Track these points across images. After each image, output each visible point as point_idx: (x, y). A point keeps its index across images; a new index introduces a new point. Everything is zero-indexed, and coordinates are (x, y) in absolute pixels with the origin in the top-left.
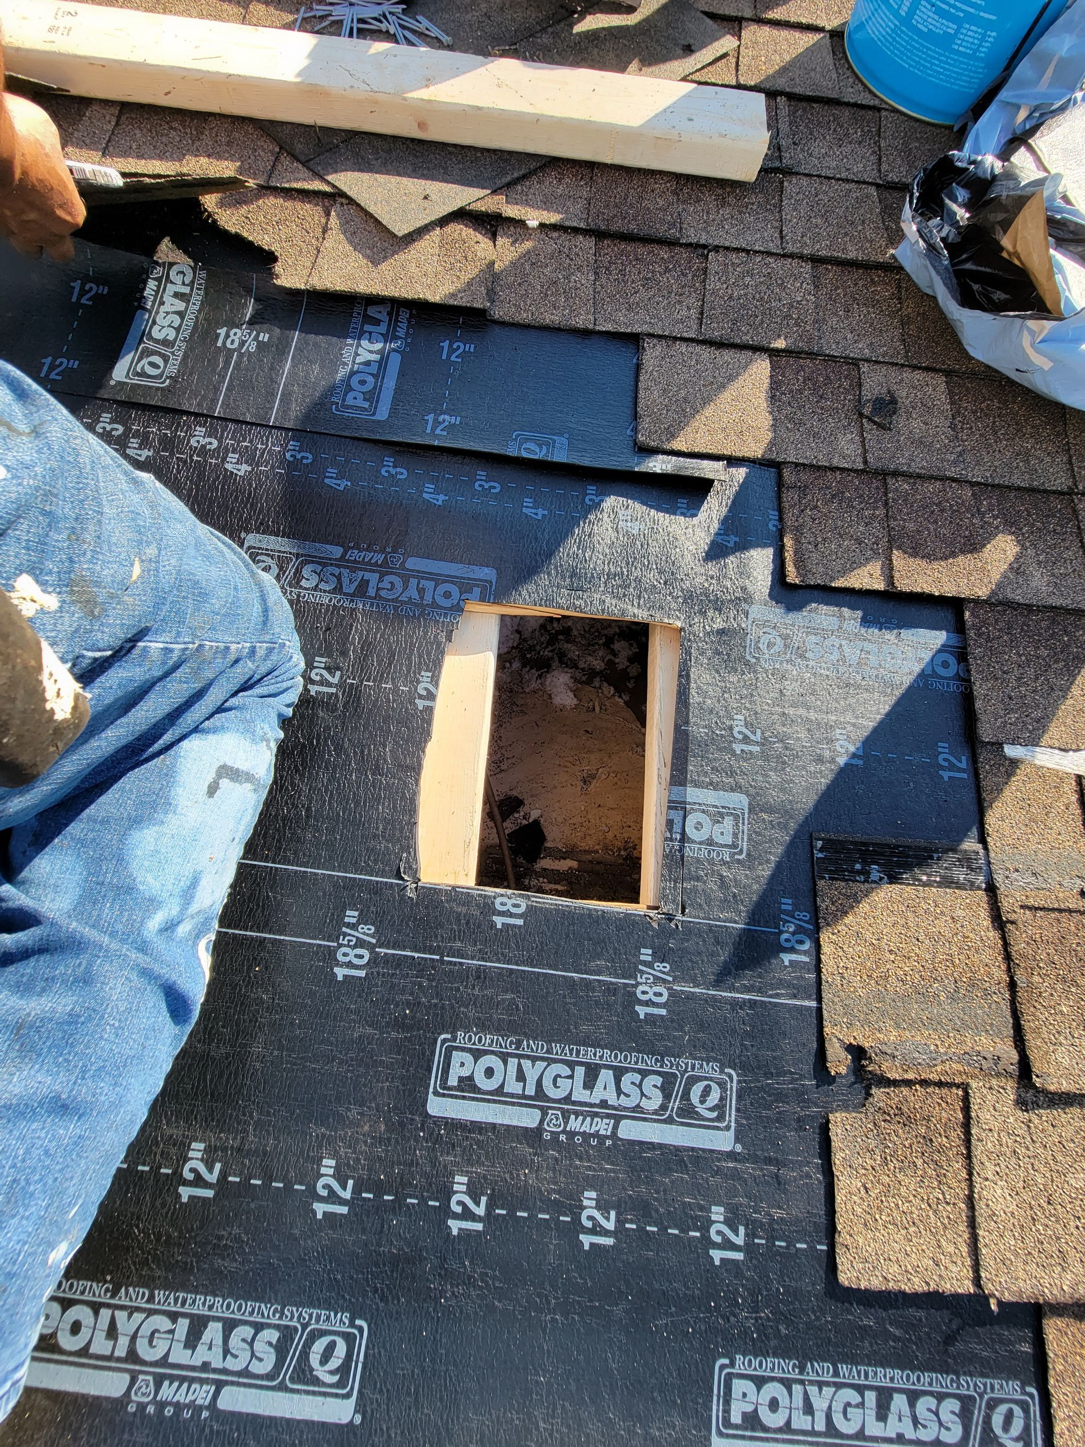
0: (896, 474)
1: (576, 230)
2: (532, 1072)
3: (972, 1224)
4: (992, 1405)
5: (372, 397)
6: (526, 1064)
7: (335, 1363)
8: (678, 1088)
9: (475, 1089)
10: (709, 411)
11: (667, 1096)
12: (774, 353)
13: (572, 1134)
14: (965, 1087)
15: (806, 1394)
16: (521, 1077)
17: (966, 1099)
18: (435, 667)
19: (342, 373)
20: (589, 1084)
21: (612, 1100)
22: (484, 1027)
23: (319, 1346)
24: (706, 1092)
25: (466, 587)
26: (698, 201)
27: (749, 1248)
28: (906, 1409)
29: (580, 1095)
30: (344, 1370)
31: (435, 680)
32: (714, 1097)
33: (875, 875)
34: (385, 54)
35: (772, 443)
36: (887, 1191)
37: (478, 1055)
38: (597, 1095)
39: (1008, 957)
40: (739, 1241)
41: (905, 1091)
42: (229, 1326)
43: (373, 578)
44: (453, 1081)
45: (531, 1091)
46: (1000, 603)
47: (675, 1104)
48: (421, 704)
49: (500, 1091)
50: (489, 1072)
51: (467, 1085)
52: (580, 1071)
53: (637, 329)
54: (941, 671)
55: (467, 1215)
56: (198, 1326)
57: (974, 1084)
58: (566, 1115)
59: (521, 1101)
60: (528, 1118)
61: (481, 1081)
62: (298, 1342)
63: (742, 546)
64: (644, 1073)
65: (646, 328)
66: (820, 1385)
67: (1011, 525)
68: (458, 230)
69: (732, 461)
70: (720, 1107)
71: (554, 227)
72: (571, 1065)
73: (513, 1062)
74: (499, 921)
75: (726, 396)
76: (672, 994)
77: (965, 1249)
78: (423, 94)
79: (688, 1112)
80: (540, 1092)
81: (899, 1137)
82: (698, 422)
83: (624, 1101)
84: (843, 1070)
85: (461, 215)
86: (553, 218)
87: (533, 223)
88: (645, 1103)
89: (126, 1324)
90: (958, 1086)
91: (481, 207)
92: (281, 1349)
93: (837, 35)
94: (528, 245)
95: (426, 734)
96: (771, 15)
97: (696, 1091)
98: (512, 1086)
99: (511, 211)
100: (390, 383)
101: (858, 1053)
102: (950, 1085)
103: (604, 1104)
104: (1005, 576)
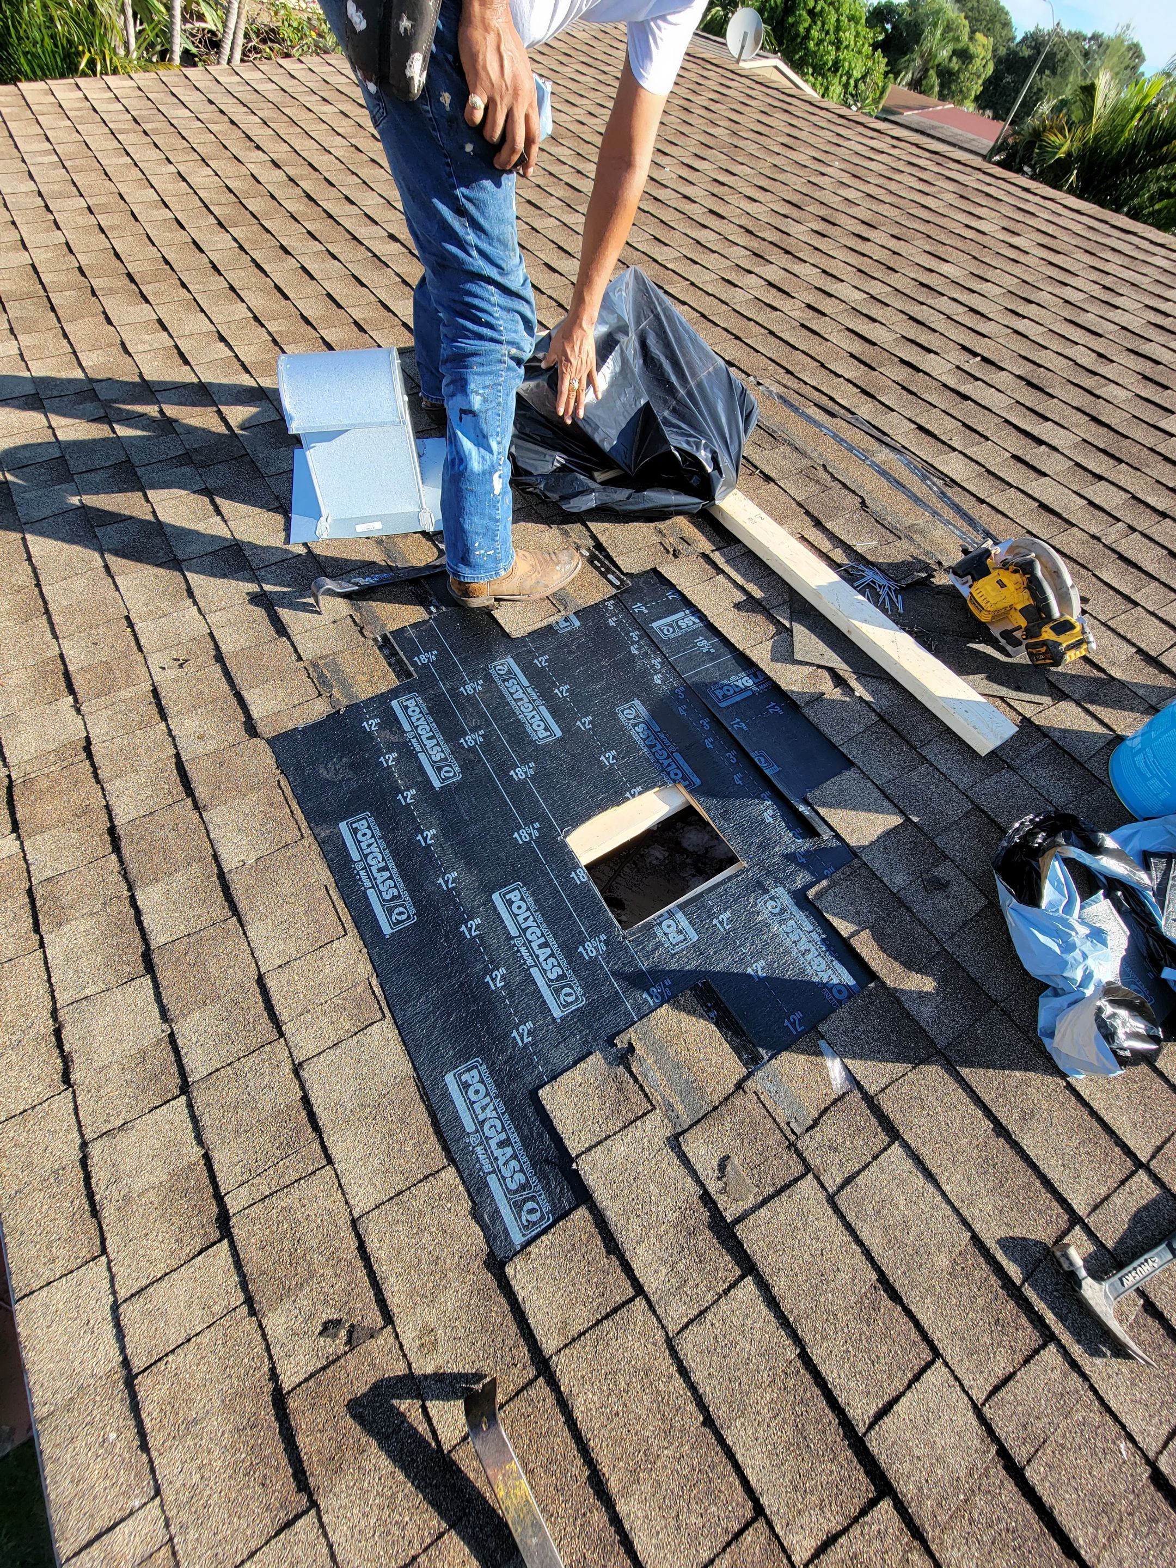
0: (908, 909)
1: (874, 710)
2: (530, 922)
3: (599, 1143)
4: (532, 1199)
5: (725, 697)
6: (531, 918)
7: (399, 918)
8: (563, 982)
9: (510, 905)
10: (851, 813)
11: (557, 980)
12: (908, 820)
13: (519, 951)
14: (654, 1108)
15: (487, 1105)
16: (526, 919)
17: (648, 1112)
18: (646, 789)
19: (726, 681)
20: (540, 946)
21: (541, 959)
22: (533, 894)
23: (401, 909)
24: (570, 995)
25: (685, 778)
26: (950, 743)
27: (526, 1046)
28: (508, 1156)
29: (535, 945)
30: (399, 922)
31: (640, 793)
32: (570, 999)
33: (712, 1015)
34: (859, 601)
35: (864, 847)
36: (587, 1095)
37: (522, 899)
38: (539, 952)
39: (726, 1099)
40: (526, 1040)
41: (632, 1081)
42: (391, 878)
43: (659, 747)
44: (508, 897)
45: (523, 926)
46: (895, 997)
47: (557, 984)
48: (628, 794)
49: (516, 915)
50: (519, 907)
51: (510, 903)
52: (543, 940)
53: (856, 761)
54: (834, 991)
55: (470, 930)
56: (385, 868)
57: (658, 1111)
58: (524, 944)
59: (518, 924)
60: (514, 932)
61: (514, 906)
62: (399, 902)
63: (802, 866)
64: (559, 965)
65: (860, 764)
66: (495, 1109)
67: (943, 981)
68: (826, 675)
69: (837, 836)
70: (568, 1004)
71: (866, 702)
72: (543, 935)
73: (528, 913)
74: (573, 875)
75: (866, 815)
76: (596, 958)
77: (587, 1145)
78: (857, 624)
79: (557, 991)
80: (525, 930)
81: (611, 1088)
82: (841, 813)
83: (544, 963)
84: (619, 1046)
85: (831, 670)
86: (868, 698)
87: (857, 694)
88: (548, 972)
89: (374, 848)
90: (652, 1105)
91: (841, 673)
92: (394, 898)
93: (1120, 739)
94: (847, 699)
95: (618, 804)
96: (1088, 706)
97: (567, 990)
98: (520, 919)
99: (853, 683)
100: (738, 699)
101: (631, 1048)
102: (649, 1101)
103: (537, 956)
104: (910, 991)
